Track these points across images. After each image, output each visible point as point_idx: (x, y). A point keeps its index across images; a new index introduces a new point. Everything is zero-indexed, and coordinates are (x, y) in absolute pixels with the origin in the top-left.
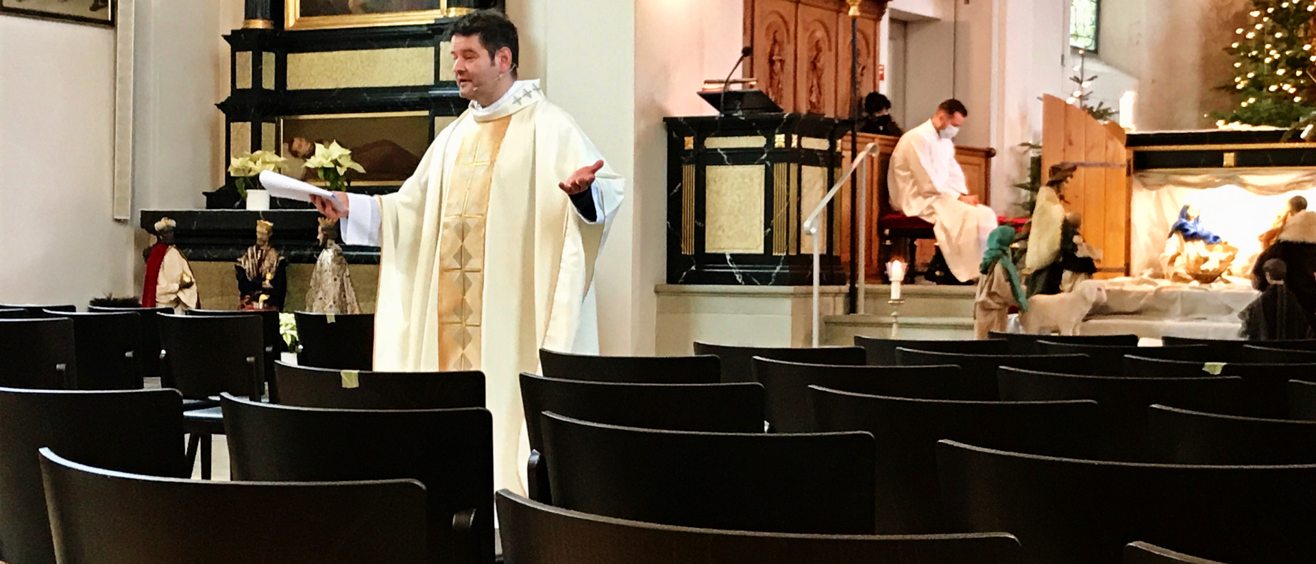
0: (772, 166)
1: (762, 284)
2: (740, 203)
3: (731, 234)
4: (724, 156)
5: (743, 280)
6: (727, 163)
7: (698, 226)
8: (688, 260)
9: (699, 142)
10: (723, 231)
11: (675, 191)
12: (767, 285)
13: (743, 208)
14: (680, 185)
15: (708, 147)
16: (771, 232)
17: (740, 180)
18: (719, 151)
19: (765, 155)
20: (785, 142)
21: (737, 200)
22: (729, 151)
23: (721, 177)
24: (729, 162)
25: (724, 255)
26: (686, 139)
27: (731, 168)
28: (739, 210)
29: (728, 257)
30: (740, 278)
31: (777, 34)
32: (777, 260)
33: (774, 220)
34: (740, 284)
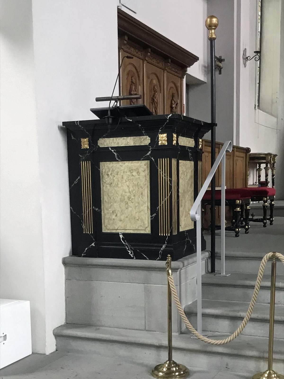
0: (156, 161)
1: (150, 259)
2: (130, 192)
3: (122, 217)
4: (115, 153)
5: (134, 255)
6: (117, 159)
7: (95, 211)
8: (88, 239)
9: (93, 142)
10: (116, 215)
11: (75, 182)
12: (156, 260)
13: (133, 197)
14: (79, 178)
15: (101, 146)
16: (157, 216)
17: (129, 173)
18: (110, 149)
19: (150, 152)
20: (167, 141)
21: (127, 190)
22: (118, 149)
23: (113, 171)
24: (119, 158)
25: (118, 234)
26: (82, 140)
27: (121, 163)
28: (129, 198)
29: (121, 236)
30: (131, 253)
31: (133, 78)
32: (162, 240)
33: (159, 207)
34: (133, 258)
